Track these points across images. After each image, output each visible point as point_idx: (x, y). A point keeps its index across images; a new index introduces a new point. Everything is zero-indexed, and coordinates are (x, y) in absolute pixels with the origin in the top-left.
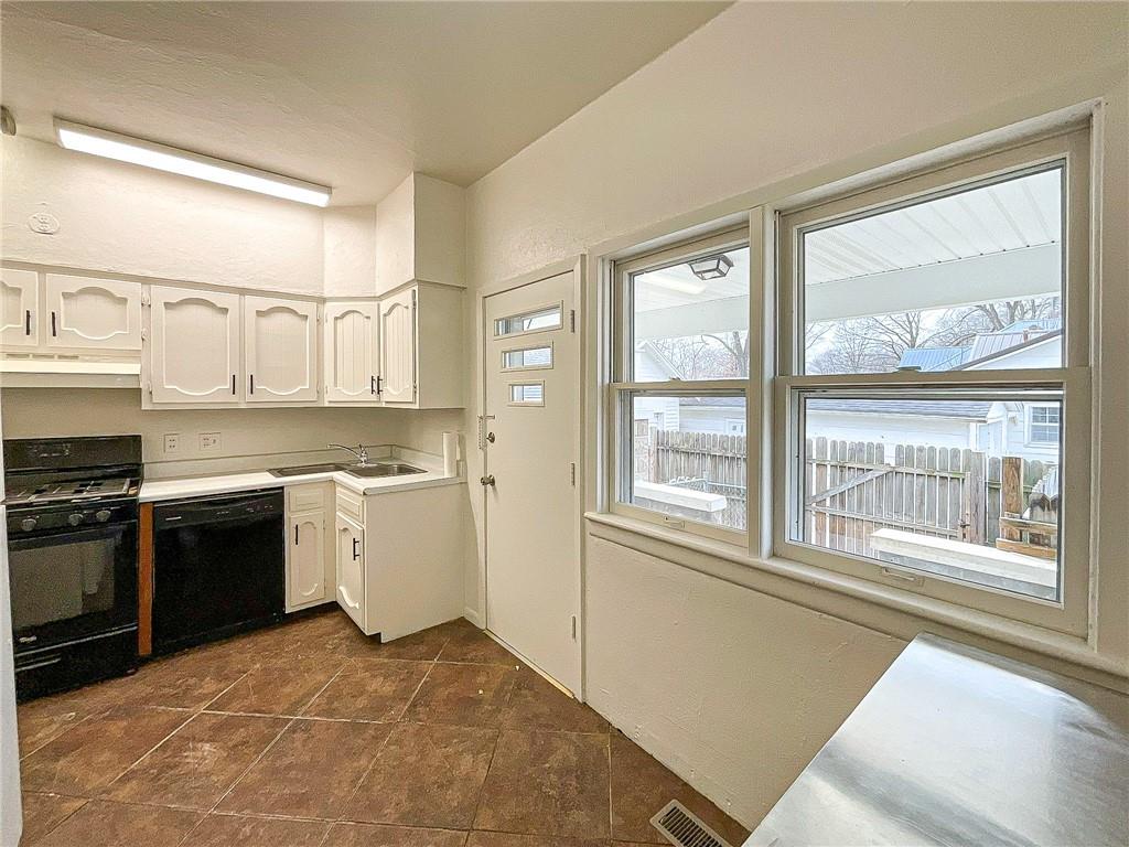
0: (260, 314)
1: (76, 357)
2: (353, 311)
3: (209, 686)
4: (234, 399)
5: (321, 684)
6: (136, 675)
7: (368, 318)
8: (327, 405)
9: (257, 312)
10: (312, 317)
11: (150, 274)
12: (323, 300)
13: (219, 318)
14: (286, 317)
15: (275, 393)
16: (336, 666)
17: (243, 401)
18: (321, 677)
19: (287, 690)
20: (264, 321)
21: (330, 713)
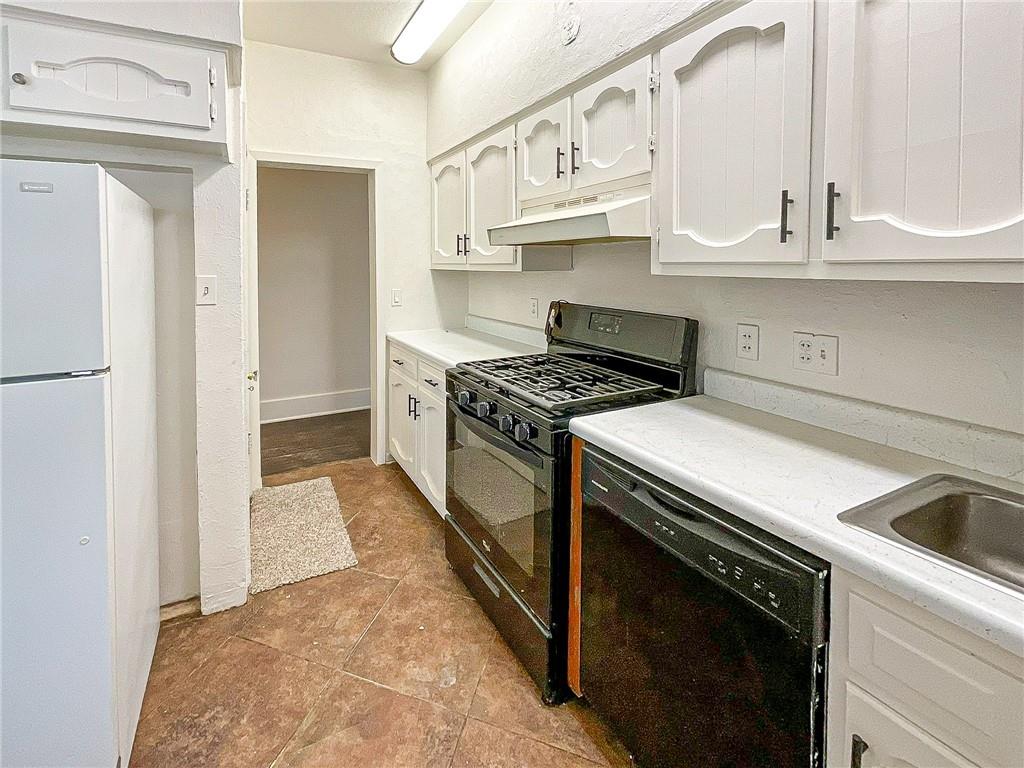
4: (792, 252)
11: (658, 28)
13: (771, 56)
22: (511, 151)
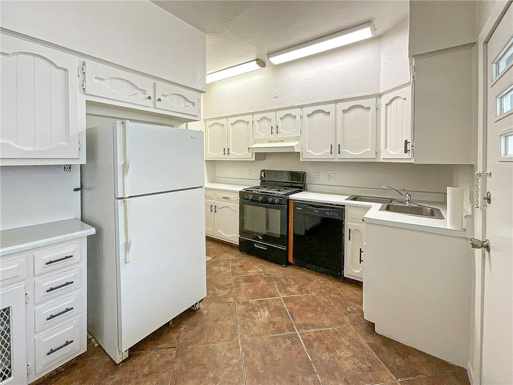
0: (344, 111)
1: (283, 141)
2: (397, 97)
3: (293, 289)
4: (332, 156)
5: (324, 326)
6: (285, 268)
7: (405, 99)
8: (382, 161)
9: (343, 111)
10: (373, 109)
11: (303, 103)
12: (380, 96)
13: (327, 117)
14: (359, 110)
15: (351, 153)
16: (339, 323)
17: (336, 158)
18: (327, 322)
19: (310, 315)
20: (347, 115)
21: (309, 345)
22: (250, 123)
